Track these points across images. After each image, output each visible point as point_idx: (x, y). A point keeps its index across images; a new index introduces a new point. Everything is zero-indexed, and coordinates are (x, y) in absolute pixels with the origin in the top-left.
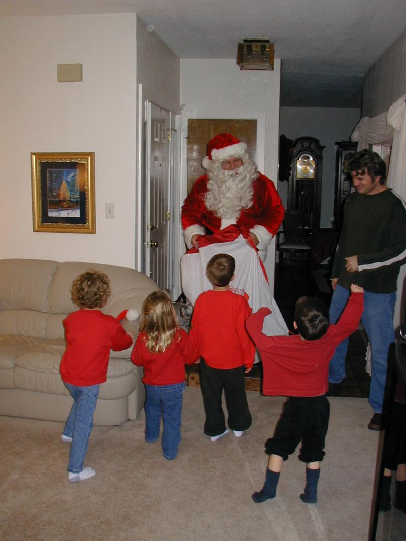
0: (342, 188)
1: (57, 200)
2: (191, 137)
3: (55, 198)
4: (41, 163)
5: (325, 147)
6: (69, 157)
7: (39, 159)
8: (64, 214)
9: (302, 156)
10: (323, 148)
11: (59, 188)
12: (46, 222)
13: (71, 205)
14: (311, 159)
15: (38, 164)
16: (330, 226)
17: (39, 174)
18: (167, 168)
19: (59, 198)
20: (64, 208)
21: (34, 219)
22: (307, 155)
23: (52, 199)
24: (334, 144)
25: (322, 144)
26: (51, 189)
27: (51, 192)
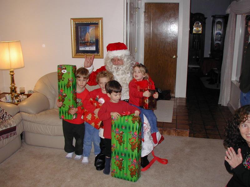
0: (215, 38)
1: (84, 42)
2: (146, 11)
3: (83, 41)
4: (76, 23)
5: (207, 18)
6: (90, 20)
7: (74, 21)
8: (87, 49)
9: (196, 22)
10: (206, 18)
11: (85, 36)
12: (78, 53)
13: (91, 44)
14: (200, 24)
15: (74, 24)
16: (209, 56)
17: (75, 29)
18: (135, 27)
19: (85, 41)
20: (87, 46)
21: (72, 51)
22: (198, 22)
23: (82, 42)
24: (211, 17)
25: (205, 16)
26: (81, 36)
27: (81, 38)
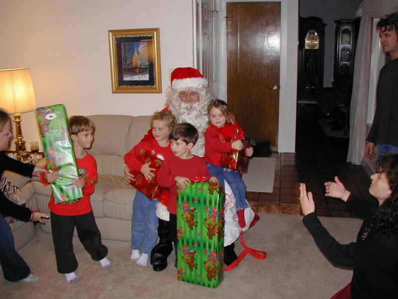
0: (340, 56)
1: (130, 67)
2: (229, 16)
3: (128, 66)
4: (117, 38)
6: (139, 32)
7: (115, 35)
8: (136, 78)
9: (309, 32)
10: (326, 25)
11: (132, 58)
12: (122, 85)
13: (142, 71)
14: (316, 34)
15: (114, 39)
16: (331, 86)
17: (115, 47)
18: (212, 41)
19: (131, 66)
20: (135, 74)
21: (112, 83)
22: (313, 31)
23: (127, 67)
24: (333, 22)
25: (324, 22)
26: (125, 58)
27: (125, 61)
